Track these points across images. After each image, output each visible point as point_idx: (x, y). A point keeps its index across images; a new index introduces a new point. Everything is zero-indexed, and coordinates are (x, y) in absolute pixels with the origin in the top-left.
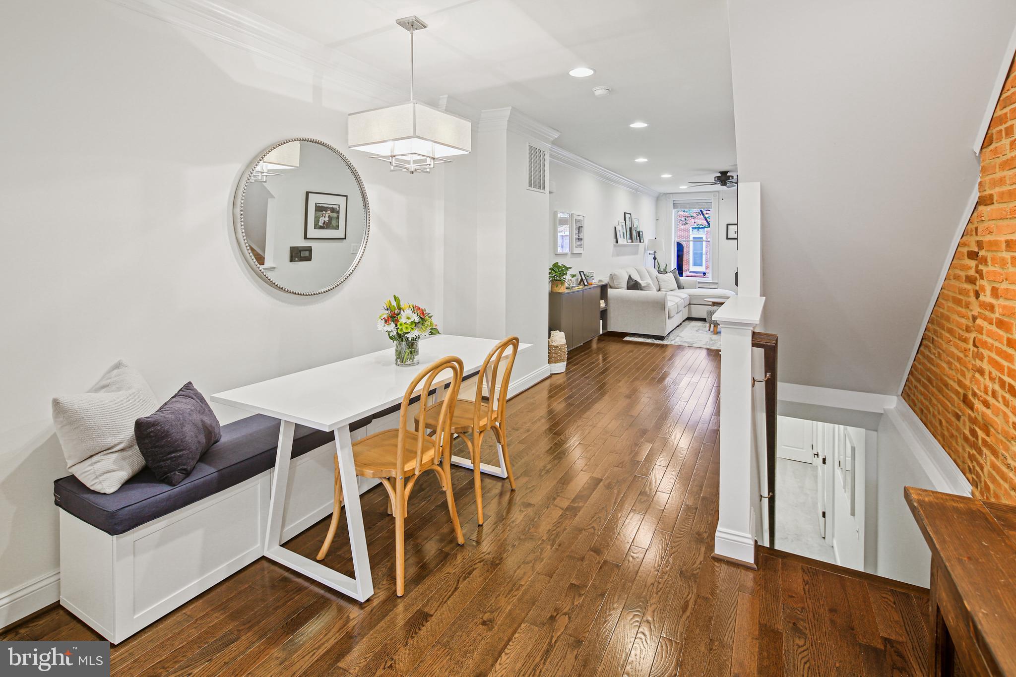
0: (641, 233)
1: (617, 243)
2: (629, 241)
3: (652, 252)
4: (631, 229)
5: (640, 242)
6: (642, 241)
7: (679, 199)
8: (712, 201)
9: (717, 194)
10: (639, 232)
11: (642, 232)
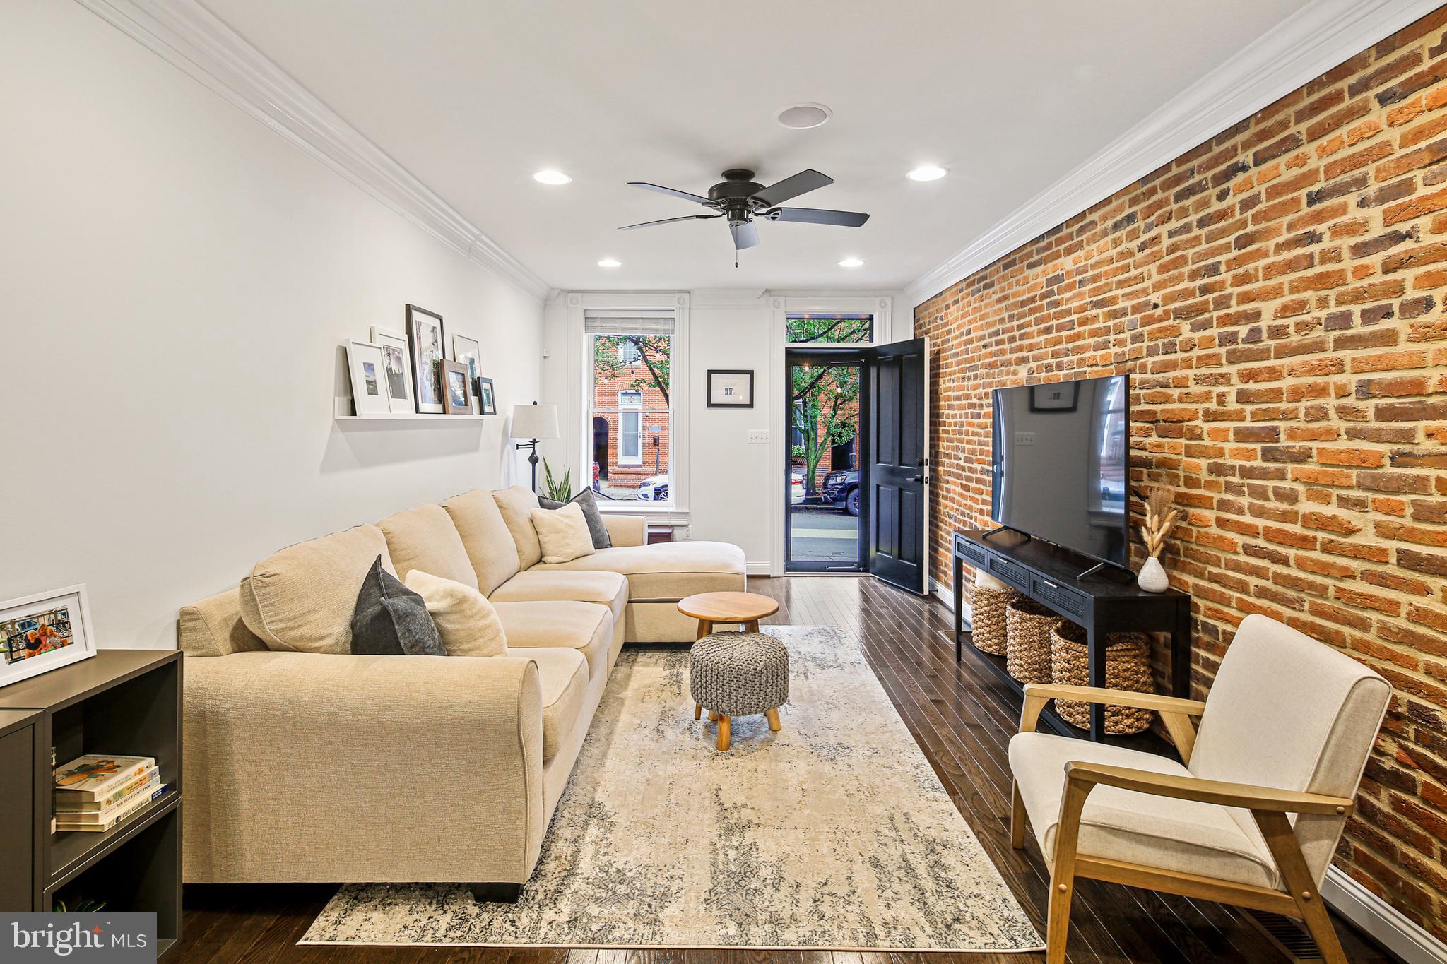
0: (484, 386)
1: (353, 413)
2: (430, 406)
3: (527, 441)
4: (438, 369)
5: (482, 412)
6: (487, 409)
7: (599, 306)
8: (675, 315)
9: (686, 296)
10: (477, 384)
11: (490, 382)
